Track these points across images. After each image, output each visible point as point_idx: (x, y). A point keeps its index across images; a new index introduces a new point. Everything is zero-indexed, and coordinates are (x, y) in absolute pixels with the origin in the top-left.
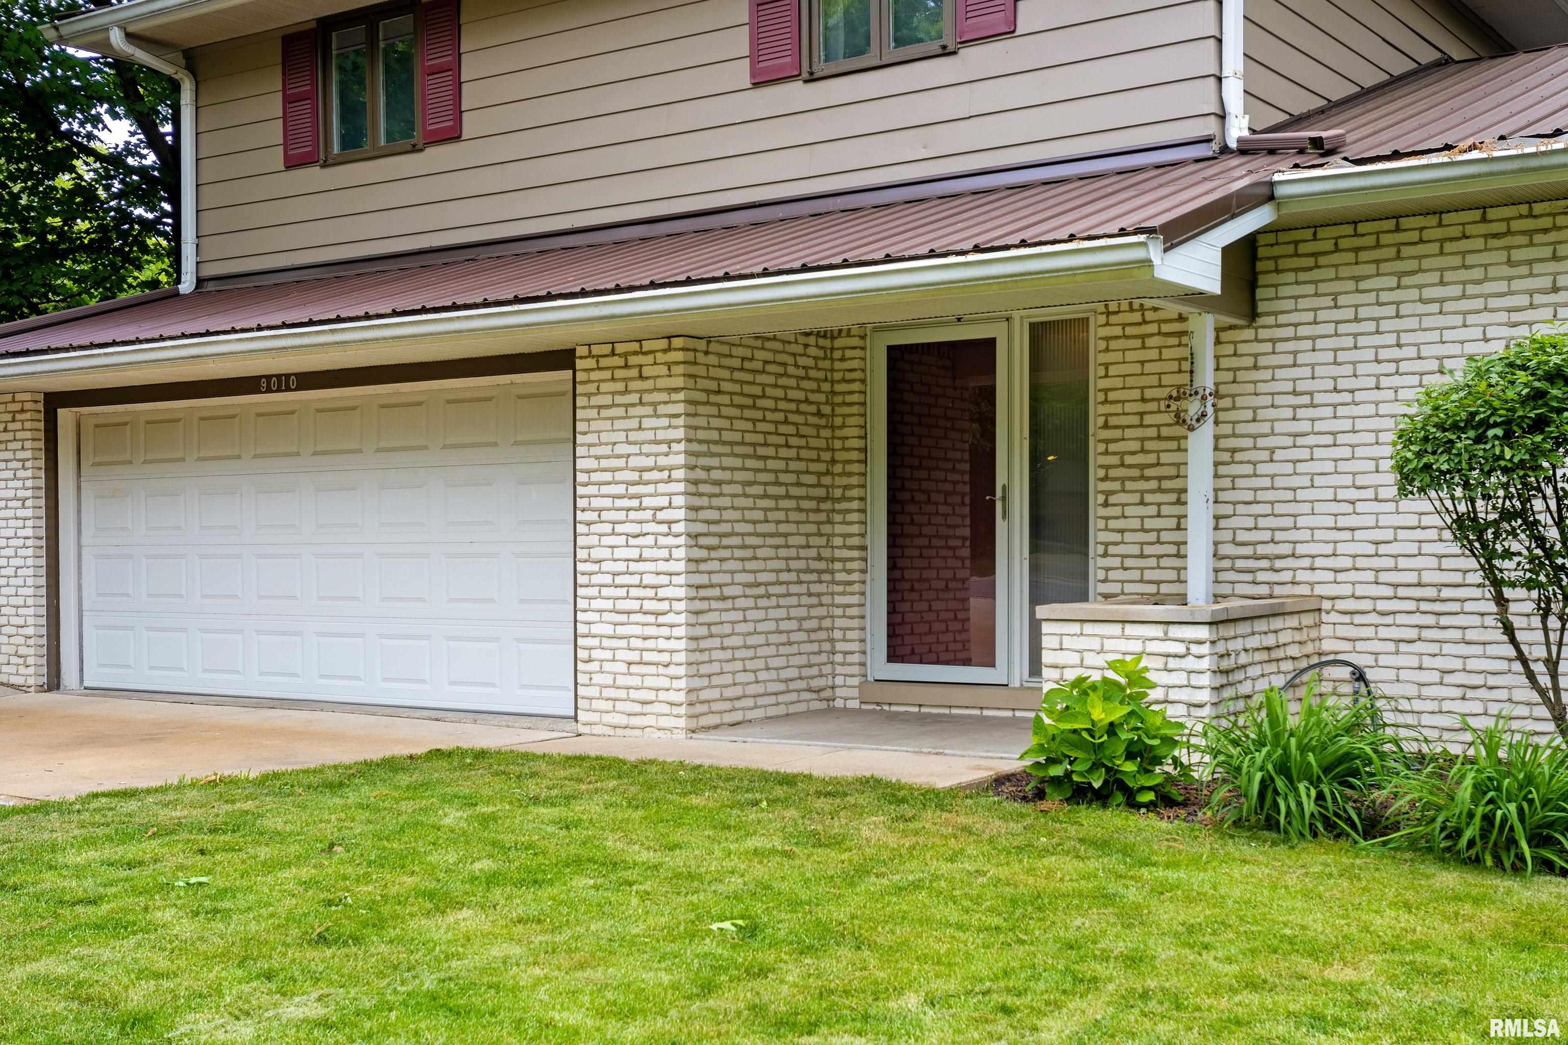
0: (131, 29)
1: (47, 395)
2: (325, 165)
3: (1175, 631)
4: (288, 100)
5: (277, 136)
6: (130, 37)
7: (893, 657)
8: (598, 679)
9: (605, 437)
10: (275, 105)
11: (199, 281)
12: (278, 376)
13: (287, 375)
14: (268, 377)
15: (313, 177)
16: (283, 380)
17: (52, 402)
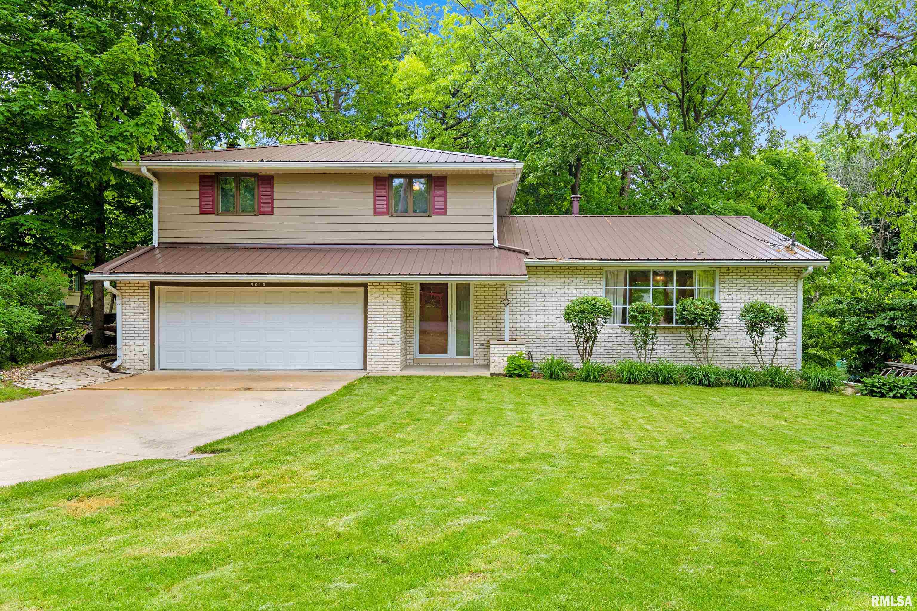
0: (149, 167)
1: (151, 282)
2: (218, 215)
3: (518, 346)
4: (201, 194)
5: (198, 204)
6: (148, 170)
7: (421, 352)
8: (373, 360)
9: (377, 304)
10: (197, 195)
11: (159, 243)
12: (258, 283)
13: (262, 283)
14: (254, 283)
15: (212, 217)
16: (260, 284)
17: (153, 285)
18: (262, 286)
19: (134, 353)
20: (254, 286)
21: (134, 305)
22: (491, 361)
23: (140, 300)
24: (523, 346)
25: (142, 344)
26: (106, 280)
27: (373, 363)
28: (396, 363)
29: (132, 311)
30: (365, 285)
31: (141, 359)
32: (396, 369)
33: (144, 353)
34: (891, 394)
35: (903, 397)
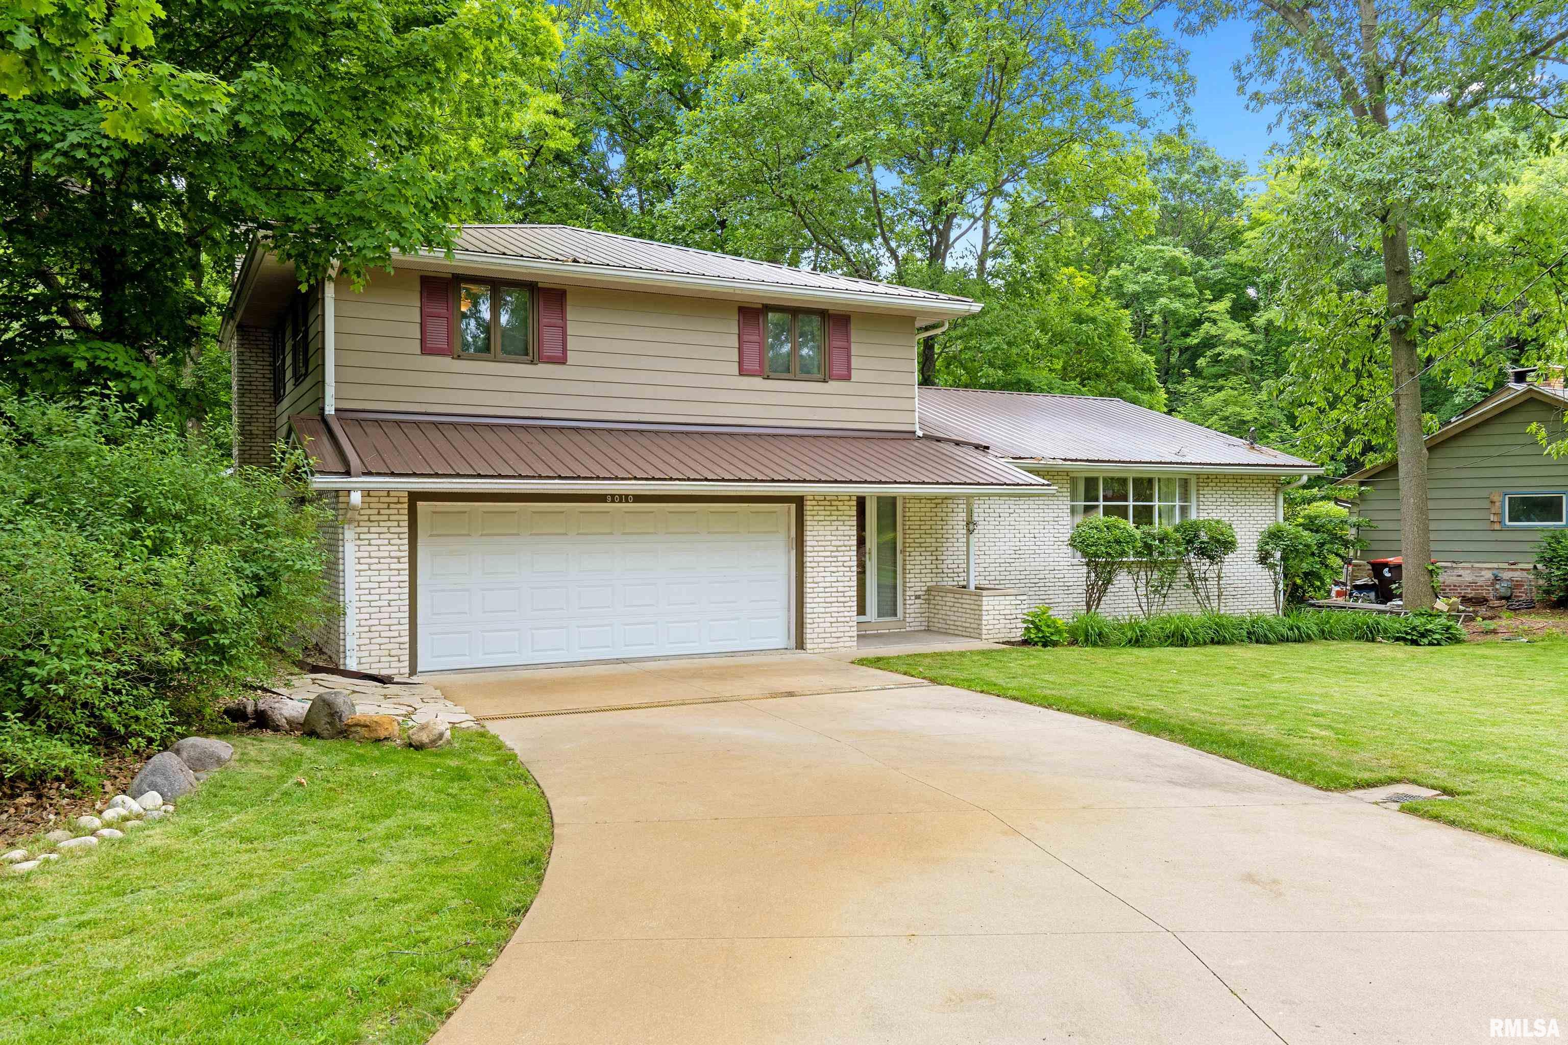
1: (411, 494)
2: (457, 358)
4: (425, 314)
5: (417, 334)
8: (816, 631)
9: (821, 533)
10: (415, 315)
11: (336, 410)
12: (620, 496)
13: (627, 496)
14: (613, 496)
15: (445, 362)
16: (624, 498)
17: (415, 497)
18: (627, 501)
19: (379, 640)
20: (613, 501)
21: (379, 542)
22: (984, 622)
23: (392, 530)
24: (1025, 597)
25: (395, 621)
26: (355, 490)
27: (815, 636)
28: (850, 634)
29: (373, 554)
30: (799, 501)
31: (393, 653)
32: (850, 644)
33: (399, 640)
34: (1426, 641)
35: (1439, 644)
